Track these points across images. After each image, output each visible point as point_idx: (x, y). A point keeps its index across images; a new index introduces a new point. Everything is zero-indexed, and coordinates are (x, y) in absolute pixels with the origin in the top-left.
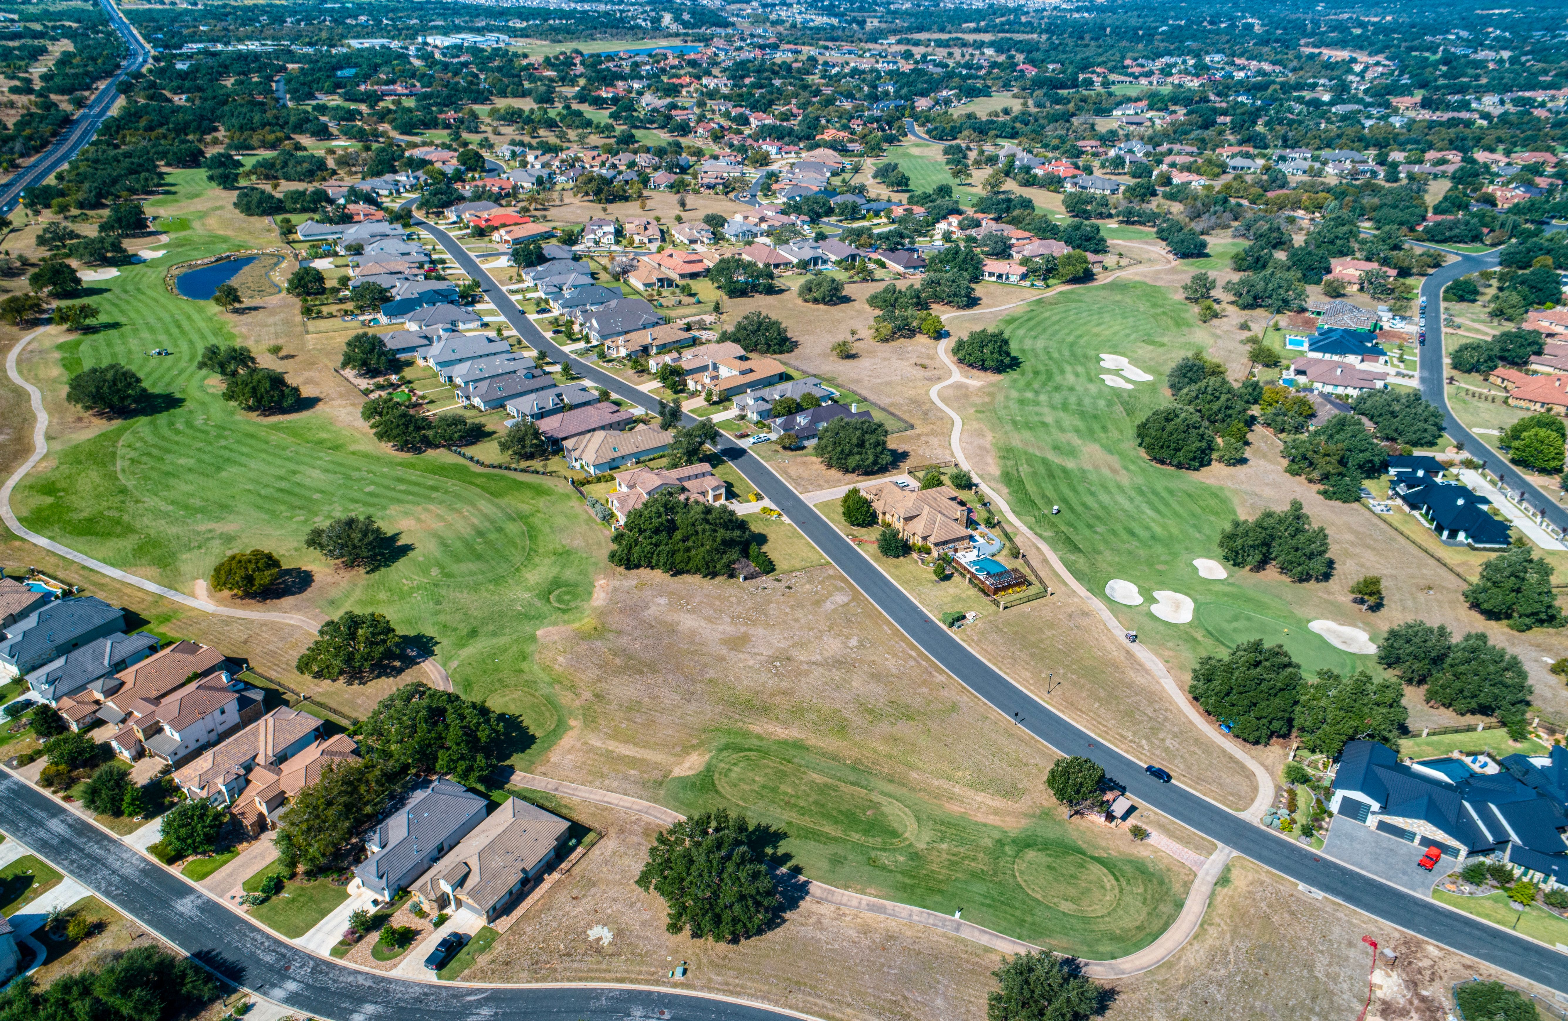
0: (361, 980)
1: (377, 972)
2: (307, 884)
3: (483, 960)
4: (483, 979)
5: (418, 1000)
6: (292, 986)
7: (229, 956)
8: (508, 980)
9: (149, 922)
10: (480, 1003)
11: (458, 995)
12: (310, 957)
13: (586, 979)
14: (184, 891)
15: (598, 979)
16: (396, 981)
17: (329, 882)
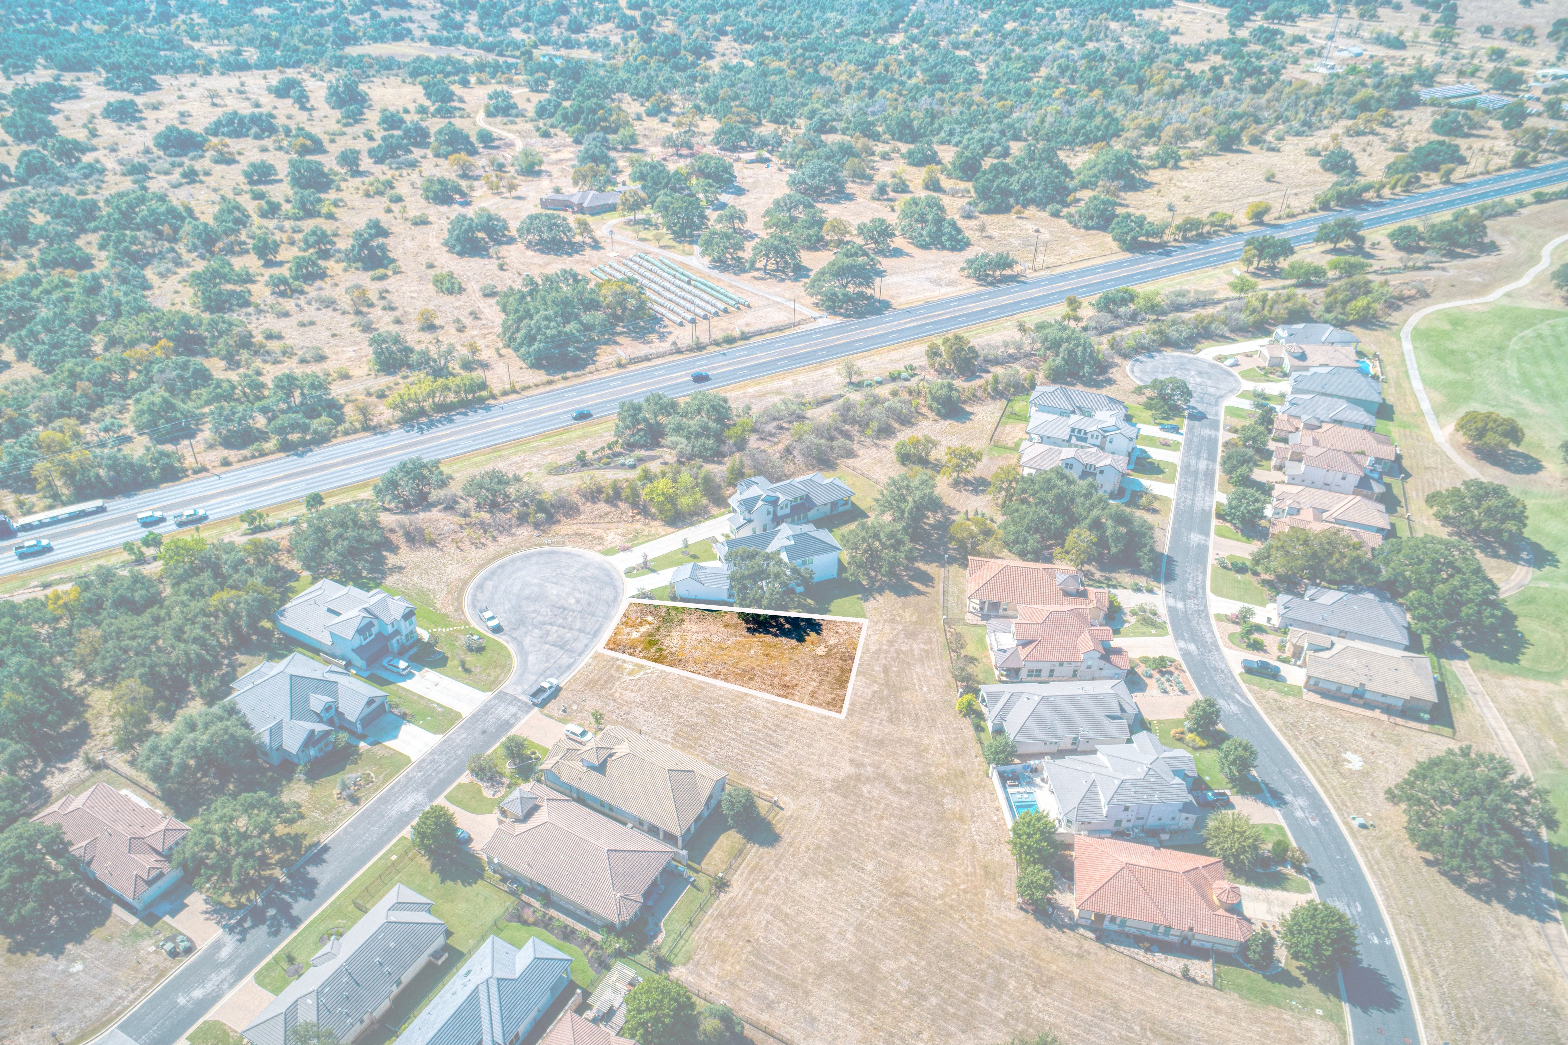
0: (1208, 636)
1: (1220, 642)
2: (1256, 584)
3: (1272, 694)
4: (1257, 699)
5: (1216, 670)
6: (1180, 605)
7: (1178, 570)
8: (1267, 713)
9: (1173, 529)
10: (1237, 703)
11: (1235, 688)
12: (1206, 606)
13: (1304, 760)
14: (1206, 533)
15: (1311, 769)
16: (1220, 653)
17: (1266, 591)
